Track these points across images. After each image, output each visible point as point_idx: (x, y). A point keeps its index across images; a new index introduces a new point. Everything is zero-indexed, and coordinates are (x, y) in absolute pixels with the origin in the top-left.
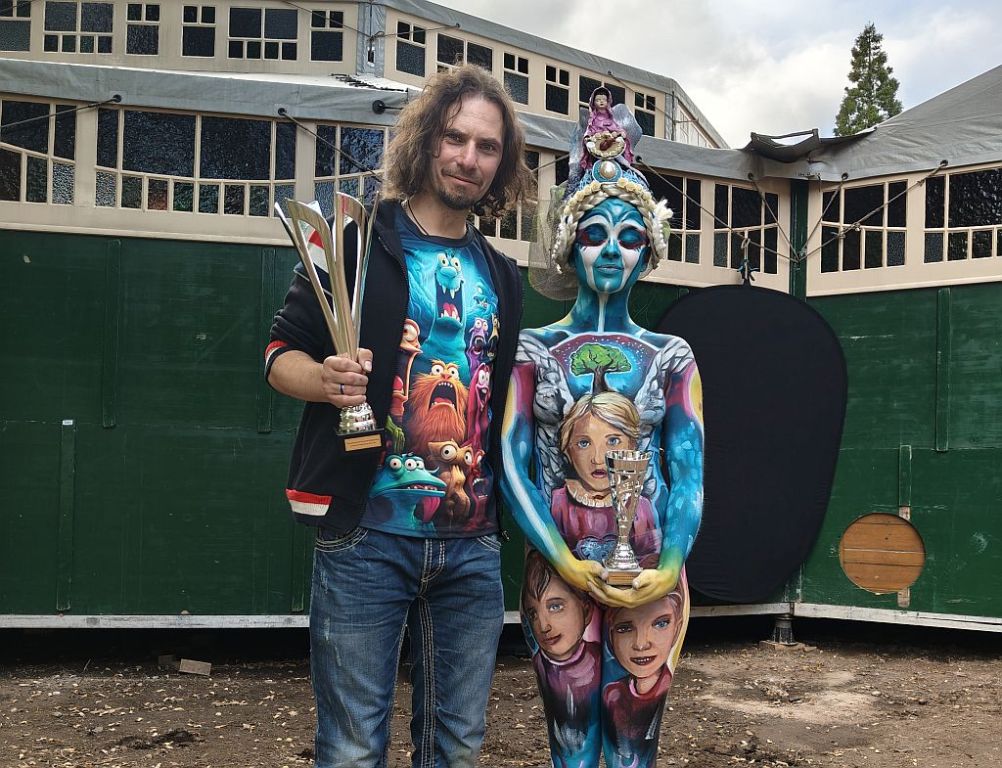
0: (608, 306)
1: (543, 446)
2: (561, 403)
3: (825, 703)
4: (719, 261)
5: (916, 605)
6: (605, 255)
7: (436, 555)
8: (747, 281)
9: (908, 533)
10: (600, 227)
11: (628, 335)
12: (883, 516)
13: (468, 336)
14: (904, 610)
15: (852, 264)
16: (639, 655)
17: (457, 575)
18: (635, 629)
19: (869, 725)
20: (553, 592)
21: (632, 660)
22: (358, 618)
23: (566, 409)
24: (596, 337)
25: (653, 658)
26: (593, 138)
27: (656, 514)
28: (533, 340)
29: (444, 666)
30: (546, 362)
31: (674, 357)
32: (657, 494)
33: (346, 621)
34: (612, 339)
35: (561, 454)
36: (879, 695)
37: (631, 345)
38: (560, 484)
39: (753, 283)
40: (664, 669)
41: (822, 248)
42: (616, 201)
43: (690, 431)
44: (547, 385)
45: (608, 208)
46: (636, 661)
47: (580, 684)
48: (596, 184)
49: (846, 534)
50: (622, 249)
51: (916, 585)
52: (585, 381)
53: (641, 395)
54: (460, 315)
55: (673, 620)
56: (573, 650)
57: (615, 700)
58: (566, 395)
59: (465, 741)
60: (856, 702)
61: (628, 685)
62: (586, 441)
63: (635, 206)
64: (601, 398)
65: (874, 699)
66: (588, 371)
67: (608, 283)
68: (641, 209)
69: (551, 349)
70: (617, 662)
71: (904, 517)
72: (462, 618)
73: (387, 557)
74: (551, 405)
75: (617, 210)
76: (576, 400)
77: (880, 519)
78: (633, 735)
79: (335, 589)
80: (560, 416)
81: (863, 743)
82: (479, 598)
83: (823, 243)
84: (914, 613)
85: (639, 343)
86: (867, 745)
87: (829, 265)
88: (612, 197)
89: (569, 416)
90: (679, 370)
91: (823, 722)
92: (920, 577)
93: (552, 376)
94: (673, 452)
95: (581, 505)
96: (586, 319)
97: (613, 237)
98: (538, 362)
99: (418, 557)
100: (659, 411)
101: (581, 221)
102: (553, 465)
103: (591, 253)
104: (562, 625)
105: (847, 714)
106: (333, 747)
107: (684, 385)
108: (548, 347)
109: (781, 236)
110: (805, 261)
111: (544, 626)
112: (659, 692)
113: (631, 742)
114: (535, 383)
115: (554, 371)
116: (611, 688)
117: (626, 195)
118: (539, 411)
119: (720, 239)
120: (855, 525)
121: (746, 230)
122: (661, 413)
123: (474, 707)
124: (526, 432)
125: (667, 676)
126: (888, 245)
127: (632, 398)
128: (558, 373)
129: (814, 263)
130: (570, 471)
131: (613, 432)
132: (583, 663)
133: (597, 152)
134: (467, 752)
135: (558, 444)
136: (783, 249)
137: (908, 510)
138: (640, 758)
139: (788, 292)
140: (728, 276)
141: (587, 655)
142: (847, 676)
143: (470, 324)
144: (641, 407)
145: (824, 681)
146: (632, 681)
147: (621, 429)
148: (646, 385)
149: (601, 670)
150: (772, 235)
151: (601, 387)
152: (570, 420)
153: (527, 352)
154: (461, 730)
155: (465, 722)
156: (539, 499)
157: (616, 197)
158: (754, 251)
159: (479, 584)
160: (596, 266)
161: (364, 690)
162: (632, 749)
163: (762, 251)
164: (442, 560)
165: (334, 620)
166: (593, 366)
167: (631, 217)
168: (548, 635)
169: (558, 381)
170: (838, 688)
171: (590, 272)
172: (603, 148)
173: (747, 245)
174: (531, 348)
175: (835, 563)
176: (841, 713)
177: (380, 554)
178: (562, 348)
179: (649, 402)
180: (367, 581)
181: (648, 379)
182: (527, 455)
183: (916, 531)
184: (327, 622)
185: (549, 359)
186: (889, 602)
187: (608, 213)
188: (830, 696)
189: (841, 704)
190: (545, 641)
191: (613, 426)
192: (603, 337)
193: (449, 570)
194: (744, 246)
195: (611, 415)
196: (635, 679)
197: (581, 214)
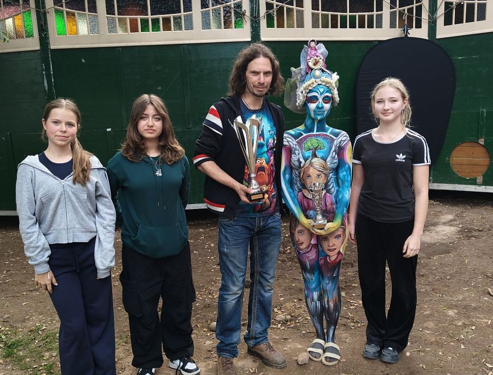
0: (318, 123)
1: (294, 176)
2: (300, 163)
3: (436, 232)
4: (393, 25)
5: (485, 183)
6: (318, 107)
7: (260, 222)
8: (406, 35)
9: (483, 150)
10: (316, 97)
11: (325, 133)
12: (471, 143)
13: (267, 146)
14: (480, 185)
15: (459, 21)
16: (330, 248)
17: (267, 227)
18: (328, 239)
19: (453, 243)
20: (299, 228)
21: (328, 250)
22: (235, 244)
23: (302, 165)
24: (313, 135)
25: (335, 249)
26: (311, 60)
27: (334, 200)
28: (290, 136)
29: (262, 256)
30: (295, 146)
31: (341, 141)
32: (335, 193)
33: (231, 246)
34: (319, 135)
35: (300, 180)
36: (462, 227)
37: (326, 137)
38: (300, 191)
39: (409, 36)
40: (339, 253)
41: (445, 13)
42: (321, 86)
43: (346, 168)
44: (295, 155)
45: (318, 89)
46: (329, 250)
47: (311, 258)
48: (313, 80)
49: (454, 151)
50: (324, 104)
51: (485, 174)
52: (308, 154)
53: (329, 159)
54: (264, 140)
55: (342, 236)
56: (308, 247)
57: (322, 263)
58: (302, 160)
59: (269, 280)
60: (450, 231)
61: (327, 258)
62: (309, 176)
63: (328, 87)
64: (315, 160)
65: (459, 229)
66: (310, 149)
67: (319, 118)
68: (330, 88)
69: (297, 140)
70: (323, 251)
71: (481, 143)
72: (269, 241)
73: (243, 224)
74: (297, 163)
75: (322, 90)
76: (305, 162)
77: (469, 144)
78: (329, 275)
79: (227, 235)
80: (300, 167)
81: (448, 252)
82: (274, 235)
83: (445, 10)
84: (484, 187)
85: (329, 136)
86: (449, 253)
87: (448, 22)
88: (319, 84)
89: (303, 167)
90: (343, 145)
91: (433, 242)
92: (488, 170)
93: (297, 152)
94: (339, 176)
95: (308, 198)
96: (310, 128)
97: (320, 100)
98: (292, 146)
99: (254, 224)
100: (335, 164)
101: (307, 93)
102: (298, 184)
103: (312, 106)
104: (303, 239)
105: (445, 238)
106: (229, 287)
107: (345, 150)
108: (296, 139)
109: (424, 10)
110: (436, 21)
111: (297, 239)
112: (337, 260)
113: (328, 277)
114: (291, 154)
115: (297, 150)
116: (321, 259)
117: (324, 83)
118: (293, 165)
119: (393, 14)
120: (458, 147)
121: (406, 8)
122: (336, 165)
123: (272, 270)
124: (288, 171)
125: (340, 255)
126: (478, 11)
127: (325, 161)
128: (299, 151)
129: (440, 21)
130: (304, 186)
131: (319, 173)
132: (311, 251)
133: (312, 66)
134: (269, 284)
135: (300, 177)
136: (425, 16)
137: (483, 140)
138: (332, 283)
139: (427, 38)
140: (396, 33)
141: (313, 248)
142: (450, 217)
143: (268, 142)
144: (329, 163)
145: (439, 220)
146: (328, 257)
147: (321, 172)
148: (331, 154)
149: (318, 253)
150: (419, 9)
151: (315, 155)
152: (303, 169)
153: (288, 141)
154: (268, 277)
155: (269, 275)
156: (293, 196)
157: (321, 84)
158: (410, 19)
159: (274, 230)
160: (314, 111)
161: (239, 268)
162: (329, 280)
163: (414, 18)
164: (262, 224)
165: (227, 245)
166: (311, 147)
167: (327, 92)
168: (299, 243)
169: (299, 154)
170: (445, 224)
171: (312, 113)
172: (315, 65)
173: (406, 17)
174: (288, 139)
175: (448, 165)
176: (442, 237)
177: (241, 224)
178: (300, 140)
179: (332, 161)
180: (237, 232)
181: (331, 152)
182: (289, 179)
183: (486, 149)
184: (225, 246)
185: (296, 145)
186: (473, 182)
187: (318, 92)
188: (440, 228)
189: (444, 232)
190: (298, 244)
191: (319, 171)
192: (316, 135)
193: (264, 226)
194: (405, 17)
195: (318, 167)
196: (329, 256)
197: (308, 91)
